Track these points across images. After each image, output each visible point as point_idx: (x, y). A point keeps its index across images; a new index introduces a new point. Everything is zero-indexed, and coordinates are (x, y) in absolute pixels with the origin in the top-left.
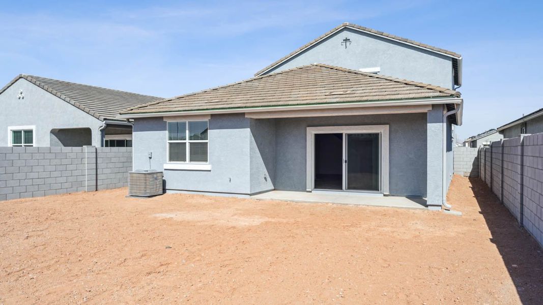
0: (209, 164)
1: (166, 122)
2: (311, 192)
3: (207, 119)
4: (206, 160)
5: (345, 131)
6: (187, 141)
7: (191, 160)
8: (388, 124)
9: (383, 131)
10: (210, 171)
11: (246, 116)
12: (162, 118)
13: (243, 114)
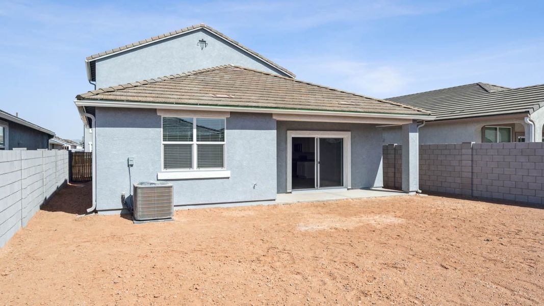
0: (227, 170)
1: (160, 116)
2: (291, 193)
3: (224, 118)
4: (222, 165)
5: (317, 135)
6: (195, 143)
7: (199, 166)
8: (349, 131)
9: (346, 136)
10: (228, 178)
11: (274, 117)
12: (155, 110)
13: (271, 115)
